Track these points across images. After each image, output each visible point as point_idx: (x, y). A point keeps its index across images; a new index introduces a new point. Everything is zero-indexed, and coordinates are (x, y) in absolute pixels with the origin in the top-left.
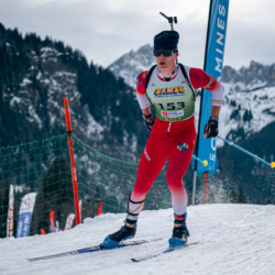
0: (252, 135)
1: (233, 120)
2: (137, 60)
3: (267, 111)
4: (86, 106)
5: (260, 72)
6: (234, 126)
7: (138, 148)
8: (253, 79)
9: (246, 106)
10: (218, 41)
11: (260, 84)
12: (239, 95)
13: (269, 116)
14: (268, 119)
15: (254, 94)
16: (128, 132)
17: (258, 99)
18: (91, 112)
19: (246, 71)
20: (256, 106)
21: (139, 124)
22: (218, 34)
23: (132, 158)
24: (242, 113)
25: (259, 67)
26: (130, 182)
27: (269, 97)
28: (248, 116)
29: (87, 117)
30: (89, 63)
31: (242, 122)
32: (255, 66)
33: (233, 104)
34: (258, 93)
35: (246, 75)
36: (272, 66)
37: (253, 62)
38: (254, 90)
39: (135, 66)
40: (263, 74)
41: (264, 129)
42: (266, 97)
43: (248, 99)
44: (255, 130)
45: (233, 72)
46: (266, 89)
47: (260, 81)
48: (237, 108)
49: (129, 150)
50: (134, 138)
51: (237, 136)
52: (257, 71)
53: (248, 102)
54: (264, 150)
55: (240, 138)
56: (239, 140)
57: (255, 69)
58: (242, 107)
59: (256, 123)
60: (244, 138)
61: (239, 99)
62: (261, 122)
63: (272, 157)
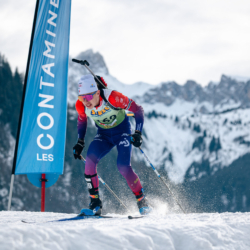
0: (219, 170)
1: (196, 150)
3: (240, 140)
4: (7, 125)
5: (233, 89)
6: (197, 157)
7: (71, 181)
8: (223, 98)
9: (213, 132)
11: (233, 104)
12: (204, 118)
13: (243, 146)
14: (241, 150)
15: (224, 116)
17: (228, 124)
18: (13, 134)
19: (215, 87)
20: (226, 133)
23: (64, 194)
25: (232, 82)
27: (243, 122)
28: (216, 146)
29: (8, 140)
30: (13, 71)
31: (207, 153)
32: (227, 82)
33: (197, 129)
34: (229, 116)
35: (214, 92)
37: (223, 76)
38: (224, 112)
40: (237, 92)
41: (235, 163)
42: (239, 122)
43: (216, 123)
44: (224, 164)
45: (199, 89)
46: (240, 111)
47: (232, 101)
48: (201, 134)
49: (60, 183)
50: (68, 169)
51: (200, 170)
52: (229, 88)
53: (216, 127)
54: (234, 189)
55: (204, 173)
56: (203, 177)
57: (226, 85)
58: (208, 133)
59: (225, 154)
60: (209, 174)
61: (205, 124)
62: (232, 154)
63: (244, 199)
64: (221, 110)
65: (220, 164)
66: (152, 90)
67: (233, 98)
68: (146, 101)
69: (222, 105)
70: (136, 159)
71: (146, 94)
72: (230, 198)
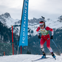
0: (33, 37)
2: (4, 16)
5: (36, 20)
7: (3, 39)
8: (34, 22)
9: (32, 29)
10: (25, 12)
11: (36, 24)
12: (30, 26)
15: (34, 26)
16: (1, 35)
17: (35, 27)
19: (32, 20)
20: (34, 29)
21: (4, 33)
22: (25, 10)
23: (2, 42)
24: (31, 31)
25: (36, 19)
26: (1, 48)
28: (32, 32)
31: (31, 33)
32: (35, 19)
35: (32, 21)
36: (39, 19)
37: (34, 18)
38: (34, 25)
39: (3, 18)
40: (36, 21)
42: (37, 27)
43: (32, 27)
44: (34, 35)
45: (29, 20)
46: (37, 25)
47: (35, 23)
48: (29, 30)
49: (1, 40)
50: (3, 37)
51: (29, 37)
52: (35, 20)
53: (32, 28)
54: (36, 41)
55: (30, 37)
56: (30, 38)
57: (34, 20)
58: (31, 29)
59: (34, 33)
60: (31, 37)
61: (30, 27)
62: (36, 33)
63: (38, 42)
64: (33, 25)
65: (33, 35)
66: (19, 21)
67: (36, 22)
68: (18, 23)
69: (34, 24)
70: (16, 34)
71: (18, 22)
72: (35, 42)
